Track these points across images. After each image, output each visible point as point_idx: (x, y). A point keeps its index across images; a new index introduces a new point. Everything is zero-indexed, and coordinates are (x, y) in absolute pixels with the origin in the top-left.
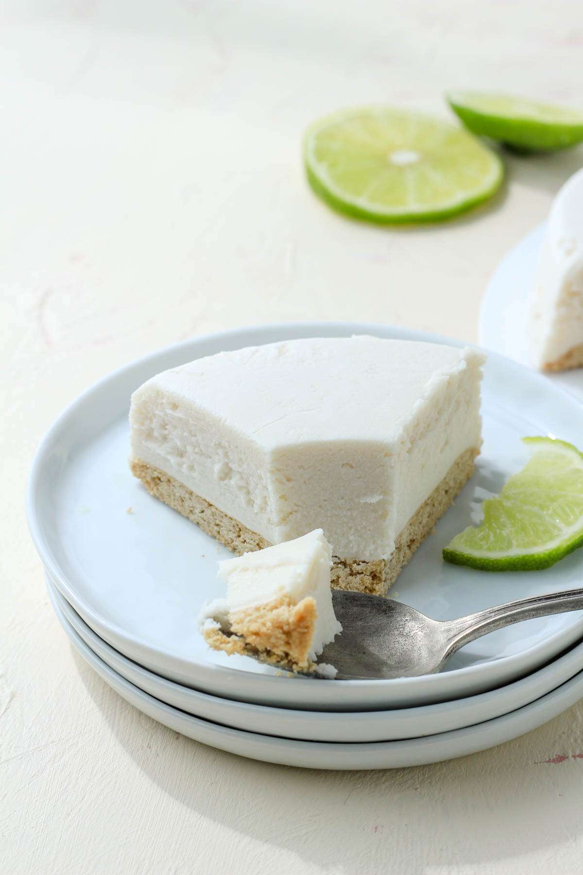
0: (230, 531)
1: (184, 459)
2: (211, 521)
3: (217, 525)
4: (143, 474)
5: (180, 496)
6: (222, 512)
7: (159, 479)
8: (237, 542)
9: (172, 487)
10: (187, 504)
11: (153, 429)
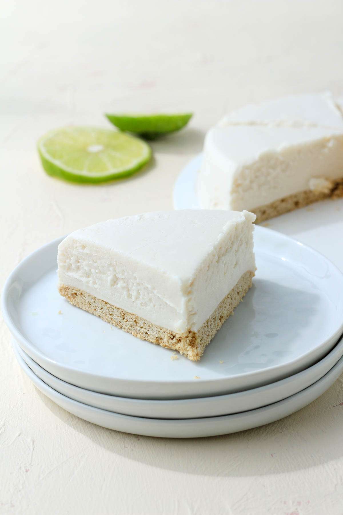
0: (118, 316)
1: (90, 279)
2: (107, 313)
3: (111, 315)
4: (66, 293)
5: (89, 302)
6: (113, 306)
7: (76, 294)
8: (123, 323)
9: (83, 297)
10: (92, 306)
11: (71, 264)
